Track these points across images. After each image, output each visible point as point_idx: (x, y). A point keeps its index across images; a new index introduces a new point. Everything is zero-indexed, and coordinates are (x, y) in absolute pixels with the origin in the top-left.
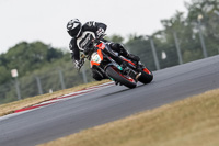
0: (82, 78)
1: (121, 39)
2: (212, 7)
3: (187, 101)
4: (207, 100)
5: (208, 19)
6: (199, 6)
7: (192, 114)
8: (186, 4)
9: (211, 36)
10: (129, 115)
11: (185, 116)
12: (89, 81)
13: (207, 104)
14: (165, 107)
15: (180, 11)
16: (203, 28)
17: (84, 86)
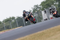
0: (4, 29)
1: (15, 18)
2: (39, 9)
3: (33, 34)
4: (38, 34)
5: (38, 12)
6: (36, 9)
7: (34, 38)
8: (32, 8)
9: (39, 17)
10: (17, 39)
11: (33, 39)
12: (6, 29)
13: (38, 35)
14: (27, 36)
15: (31, 10)
16: (37, 15)
17: (4, 31)
